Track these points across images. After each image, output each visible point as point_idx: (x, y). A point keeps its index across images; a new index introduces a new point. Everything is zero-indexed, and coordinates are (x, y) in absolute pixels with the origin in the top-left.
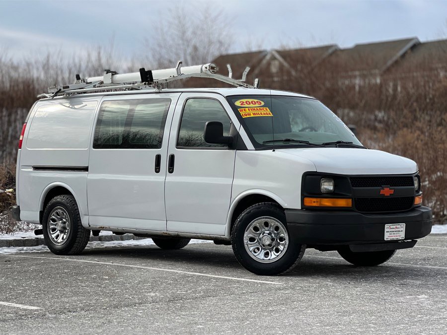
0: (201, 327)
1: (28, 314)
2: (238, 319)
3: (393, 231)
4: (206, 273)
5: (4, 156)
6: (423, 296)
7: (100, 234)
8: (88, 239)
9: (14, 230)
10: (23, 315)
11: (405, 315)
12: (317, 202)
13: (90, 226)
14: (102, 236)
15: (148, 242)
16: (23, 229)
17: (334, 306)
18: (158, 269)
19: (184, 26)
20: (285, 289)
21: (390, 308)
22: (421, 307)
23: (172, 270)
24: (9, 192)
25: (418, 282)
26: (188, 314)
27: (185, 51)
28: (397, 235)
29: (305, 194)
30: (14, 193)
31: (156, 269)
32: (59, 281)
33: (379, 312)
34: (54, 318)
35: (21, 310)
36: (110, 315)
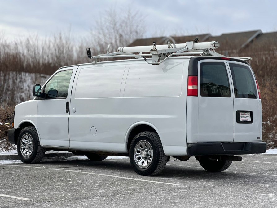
1: (23, 203)
4: (133, 178)
6: (272, 194)
9: (10, 149)
10: (20, 204)
16: (16, 148)
17: (215, 200)
18: (102, 175)
19: (115, 21)
20: (183, 188)
21: (251, 202)
22: (271, 201)
23: (111, 176)
24: (7, 125)
25: (268, 185)
26: (124, 204)
27: (116, 37)
30: (10, 125)
32: (41, 182)
33: (244, 204)
34: (39, 205)
35: (18, 200)
36: (75, 204)
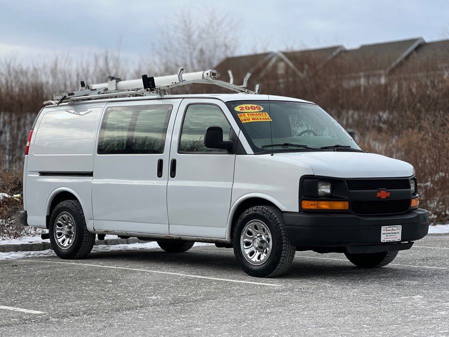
0: (199, 329)
1: (32, 319)
2: (235, 321)
3: (390, 233)
4: (207, 276)
5: (14, 160)
6: (419, 296)
7: (106, 238)
8: (94, 243)
9: (22, 235)
10: (27, 320)
11: (399, 316)
12: (315, 205)
13: (95, 230)
14: (108, 240)
15: (153, 245)
16: (31, 234)
17: (330, 307)
18: (161, 272)
19: (190, 29)
20: (284, 291)
21: (385, 309)
22: (415, 307)
23: (174, 274)
24: (17, 197)
25: (415, 283)
26: (188, 317)
27: (191, 54)
28: (394, 237)
29: (303, 197)
30: (21, 198)
31: (159, 272)
32: (64, 285)
33: (373, 313)
34: (57, 322)
35: (25, 314)
36: (111, 318)
